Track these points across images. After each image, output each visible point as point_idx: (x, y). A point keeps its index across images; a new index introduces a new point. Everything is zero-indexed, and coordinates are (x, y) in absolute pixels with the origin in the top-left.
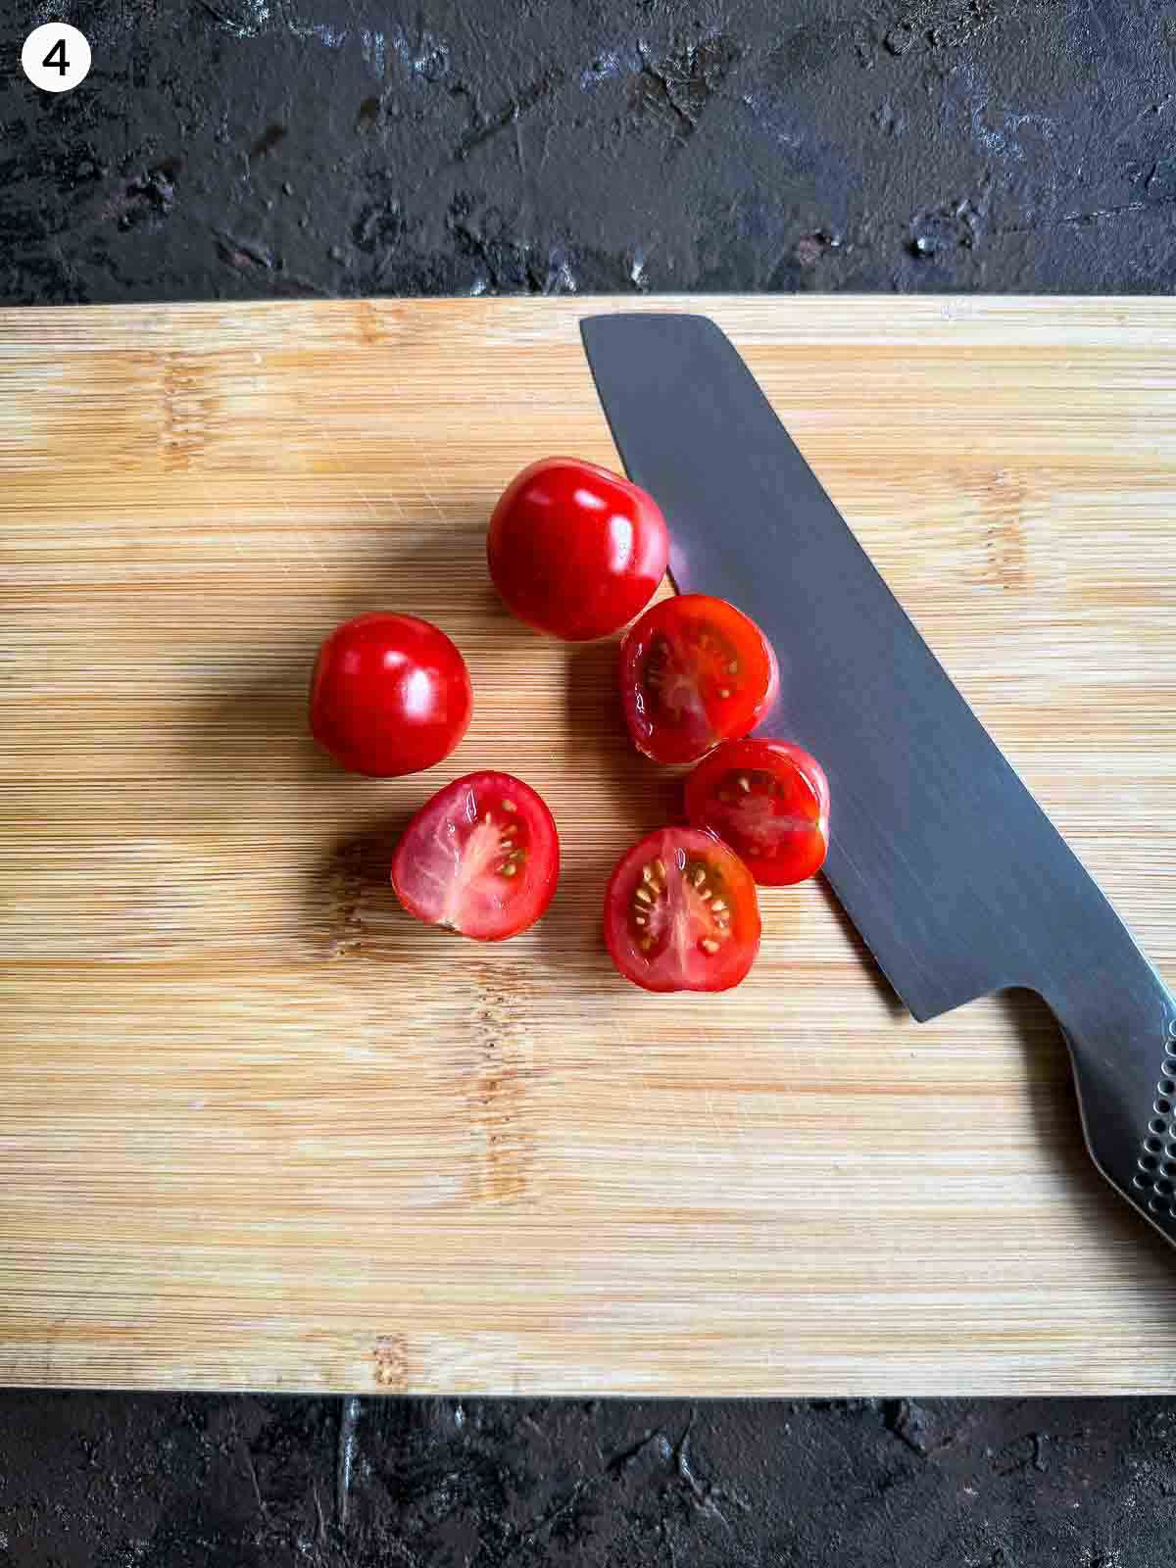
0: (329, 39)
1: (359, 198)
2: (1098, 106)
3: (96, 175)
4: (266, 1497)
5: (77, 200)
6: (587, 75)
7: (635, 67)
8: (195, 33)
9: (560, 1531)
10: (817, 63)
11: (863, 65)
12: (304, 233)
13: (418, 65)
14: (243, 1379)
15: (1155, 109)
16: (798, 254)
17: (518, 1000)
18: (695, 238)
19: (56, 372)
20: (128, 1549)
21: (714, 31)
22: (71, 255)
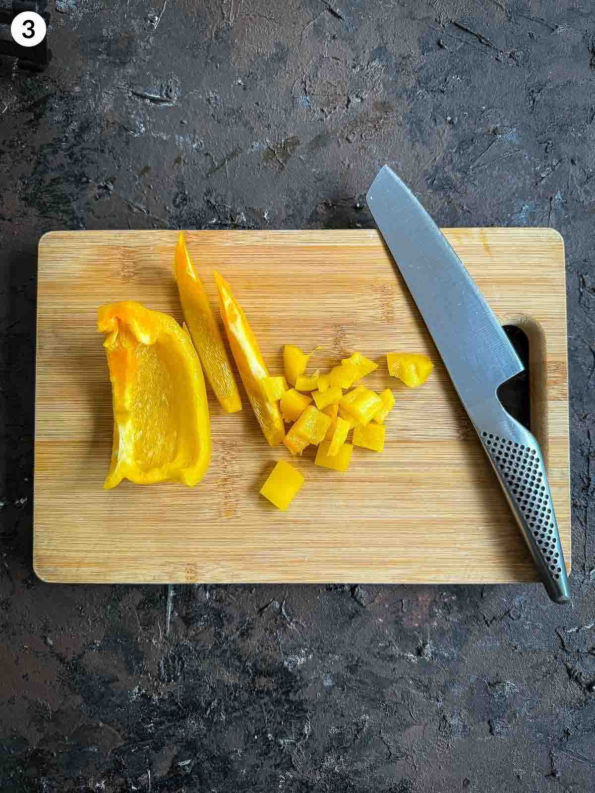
0: (165, 138)
1: (175, 190)
2: (417, 159)
3: (87, 182)
4: (141, 625)
5: (81, 190)
6: (249, 150)
7: (265, 147)
8: (120, 135)
9: (242, 634)
10: (325, 145)
11: (339, 146)
12: (156, 201)
13: (194, 146)
14: (142, 579)
15: (435, 159)
16: (318, 209)
17: (233, 453)
18: (285, 204)
19: (85, 252)
20: (94, 643)
21: (291, 135)
22: (79, 208)
